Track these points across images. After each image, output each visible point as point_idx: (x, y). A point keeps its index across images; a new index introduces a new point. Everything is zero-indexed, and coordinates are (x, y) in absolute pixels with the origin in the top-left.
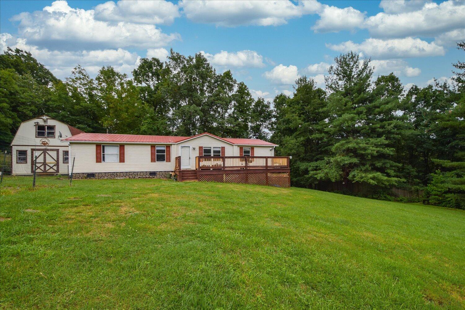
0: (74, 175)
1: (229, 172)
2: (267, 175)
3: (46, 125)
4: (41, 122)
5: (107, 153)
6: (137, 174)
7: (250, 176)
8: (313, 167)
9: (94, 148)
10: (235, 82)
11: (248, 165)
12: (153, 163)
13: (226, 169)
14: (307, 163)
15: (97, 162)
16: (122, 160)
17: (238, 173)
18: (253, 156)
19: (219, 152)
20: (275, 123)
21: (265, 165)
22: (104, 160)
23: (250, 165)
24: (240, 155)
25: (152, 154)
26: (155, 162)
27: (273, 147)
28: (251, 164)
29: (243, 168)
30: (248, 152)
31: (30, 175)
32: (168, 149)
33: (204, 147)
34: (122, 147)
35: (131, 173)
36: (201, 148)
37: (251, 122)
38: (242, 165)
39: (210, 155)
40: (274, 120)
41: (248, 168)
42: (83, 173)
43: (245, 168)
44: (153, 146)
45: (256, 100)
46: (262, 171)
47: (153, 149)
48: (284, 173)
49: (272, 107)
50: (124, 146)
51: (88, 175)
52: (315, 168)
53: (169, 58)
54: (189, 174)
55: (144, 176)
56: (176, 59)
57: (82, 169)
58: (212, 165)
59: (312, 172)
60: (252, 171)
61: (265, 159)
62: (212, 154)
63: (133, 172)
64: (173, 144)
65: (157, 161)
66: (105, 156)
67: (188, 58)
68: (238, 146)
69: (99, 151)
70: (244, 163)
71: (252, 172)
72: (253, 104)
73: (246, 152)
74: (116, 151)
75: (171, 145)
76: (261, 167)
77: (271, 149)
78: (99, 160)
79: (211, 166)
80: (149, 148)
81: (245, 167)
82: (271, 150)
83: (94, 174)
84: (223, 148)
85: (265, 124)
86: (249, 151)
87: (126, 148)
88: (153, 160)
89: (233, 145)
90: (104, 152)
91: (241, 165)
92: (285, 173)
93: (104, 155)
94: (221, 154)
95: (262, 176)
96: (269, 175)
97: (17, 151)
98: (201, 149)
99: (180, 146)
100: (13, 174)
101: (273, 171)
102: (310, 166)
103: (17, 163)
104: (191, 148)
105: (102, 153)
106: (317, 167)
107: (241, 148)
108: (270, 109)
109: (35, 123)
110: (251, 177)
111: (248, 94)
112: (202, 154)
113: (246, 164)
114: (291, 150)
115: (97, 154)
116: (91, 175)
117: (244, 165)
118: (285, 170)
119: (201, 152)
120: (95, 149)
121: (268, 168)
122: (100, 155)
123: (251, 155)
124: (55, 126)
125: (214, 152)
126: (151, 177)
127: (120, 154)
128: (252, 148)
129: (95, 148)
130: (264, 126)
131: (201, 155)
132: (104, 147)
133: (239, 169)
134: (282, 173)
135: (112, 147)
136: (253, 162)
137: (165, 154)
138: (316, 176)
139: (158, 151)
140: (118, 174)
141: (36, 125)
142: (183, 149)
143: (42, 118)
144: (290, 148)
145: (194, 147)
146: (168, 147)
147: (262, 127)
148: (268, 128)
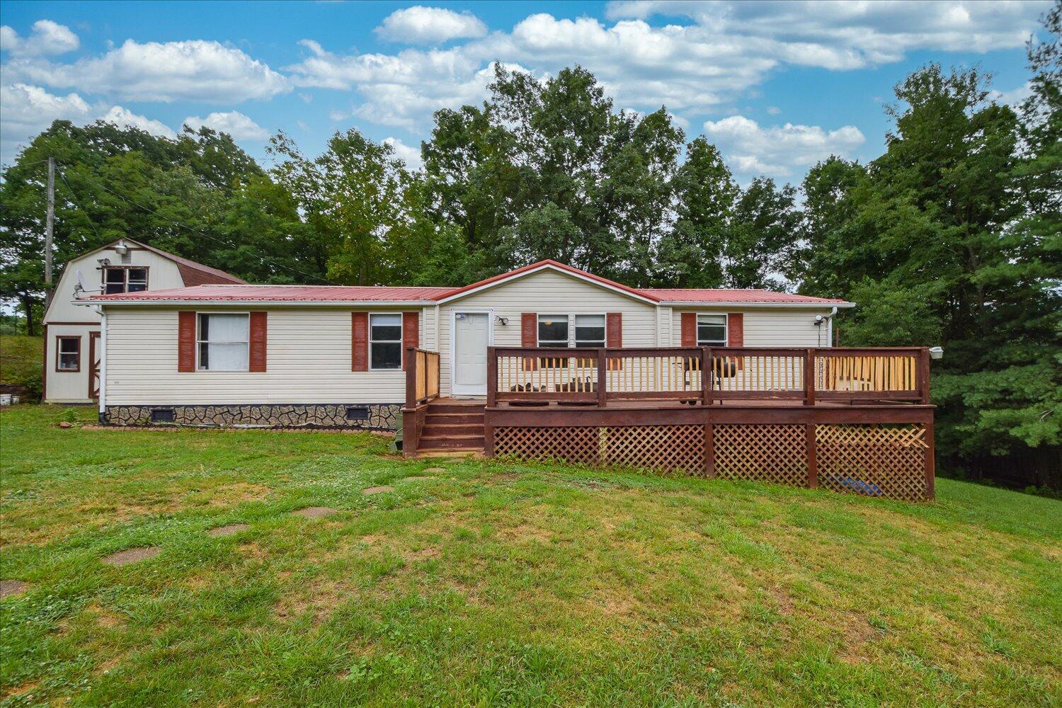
0: (114, 413)
1: (625, 420)
2: (810, 435)
3: (126, 267)
4: (115, 259)
5: (218, 341)
6: (306, 412)
7: (722, 436)
8: (987, 391)
9: (173, 320)
10: (679, 137)
11: (717, 388)
12: (360, 375)
13: (611, 405)
14: (956, 378)
15: (182, 368)
16: (258, 362)
17: (668, 421)
18: (736, 346)
19: (598, 333)
20: (807, 255)
21: (799, 386)
22: (205, 362)
23: (725, 388)
24: (684, 342)
25: (357, 343)
26: (365, 369)
27: (830, 309)
28: (728, 384)
29: (693, 402)
30: (719, 333)
31: (83, 404)
32: (411, 325)
33: (540, 316)
34: (258, 316)
35: (286, 409)
36: (528, 319)
37: (730, 254)
38: (688, 388)
39: (566, 345)
40: (802, 244)
41: (716, 403)
42: (140, 407)
43: (699, 403)
44: (359, 315)
45: (746, 187)
46: (784, 417)
47: (360, 325)
48: (900, 426)
49: (800, 203)
50: (264, 315)
51: (154, 412)
52: (997, 396)
53: (493, 87)
54: (461, 420)
55: (328, 422)
56: (513, 89)
57: (139, 392)
58: (558, 387)
59: (988, 416)
60: (734, 413)
61: (798, 362)
62: (572, 342)
63: (294, 405)
64: (426, 306)
65: (373, 367)
66: (211, 350)
67: (547, 87)
68: (675, 309)
69: (187, 334)
70: (695, 378)
71: (735, 418)
72: (736, 201)
73: (706, 332)
74: (240, 331)
75: (421, 308)
76: (783, 395)
77: (819, 317)
78: (187, 363)
79: (551, 389)
80: (346, 320)
81: (702, 394)
82: (818, 323)
83: (171, 411)
84: (614, 319)
85: (774, 257)
86: (723, 330)
87: (273, 321)
88: (358, 364)
89: (654, 306)
90: (204, 335)
91: (681, 389)
92: (908, 426)
93: (204, 348)
94: (605, 340)
95: (789, 441)
96: (821, 433)
97: (58, 337)
98: (530, 322)
99: (452, 313)
100: (46, 401)
101: (842, 418)
102: (972, 389)
103: (57, 370)
104: (492, 318)
105: (198, 342)
106: (1006, 391)
107: (688, 316)
108: (793, 210)
109: (100, 261)
110: (731, 446)
111: (721, 172)
112: (535, 342)
113: (706, 380)
114: (886, 327)
115: (181, 343)
116: (163, 414)
117: (696, 385)
118: (905, 414)
119: (529, 333)
120: (177, 327)
121: (818, 404)
122: (189, 347)
123: (731, 342)
124: (148, 268)
125: (580, 333)
126: (351, 422)
127: (252, 343)
128: (736, 316)
129: (177, 322)
130: (771, 263)
131: (528, 346)
132: (205, 320)
133: (675, 404)
134: (890, 426)
135: (230, 320)
136: (739, 373)
137: (401, 341)
138: (1014, 432)
139: (378, 332)
140: (246, 412)
141: (103, 268)
142: (464, 324)
143: (114, 249)
144: (885, 321)
145: (502, 315)
146: (412, 315)
147: (763, 268)
148: (783, 269)
